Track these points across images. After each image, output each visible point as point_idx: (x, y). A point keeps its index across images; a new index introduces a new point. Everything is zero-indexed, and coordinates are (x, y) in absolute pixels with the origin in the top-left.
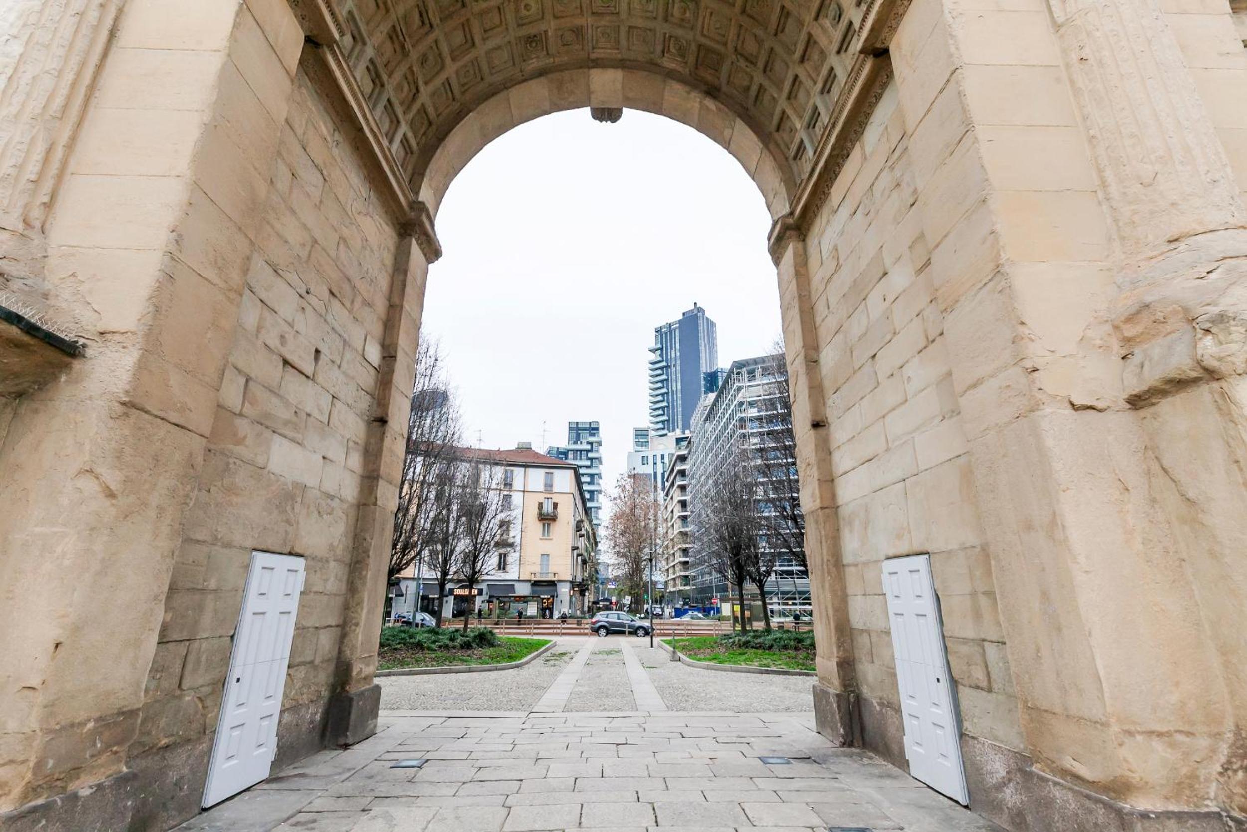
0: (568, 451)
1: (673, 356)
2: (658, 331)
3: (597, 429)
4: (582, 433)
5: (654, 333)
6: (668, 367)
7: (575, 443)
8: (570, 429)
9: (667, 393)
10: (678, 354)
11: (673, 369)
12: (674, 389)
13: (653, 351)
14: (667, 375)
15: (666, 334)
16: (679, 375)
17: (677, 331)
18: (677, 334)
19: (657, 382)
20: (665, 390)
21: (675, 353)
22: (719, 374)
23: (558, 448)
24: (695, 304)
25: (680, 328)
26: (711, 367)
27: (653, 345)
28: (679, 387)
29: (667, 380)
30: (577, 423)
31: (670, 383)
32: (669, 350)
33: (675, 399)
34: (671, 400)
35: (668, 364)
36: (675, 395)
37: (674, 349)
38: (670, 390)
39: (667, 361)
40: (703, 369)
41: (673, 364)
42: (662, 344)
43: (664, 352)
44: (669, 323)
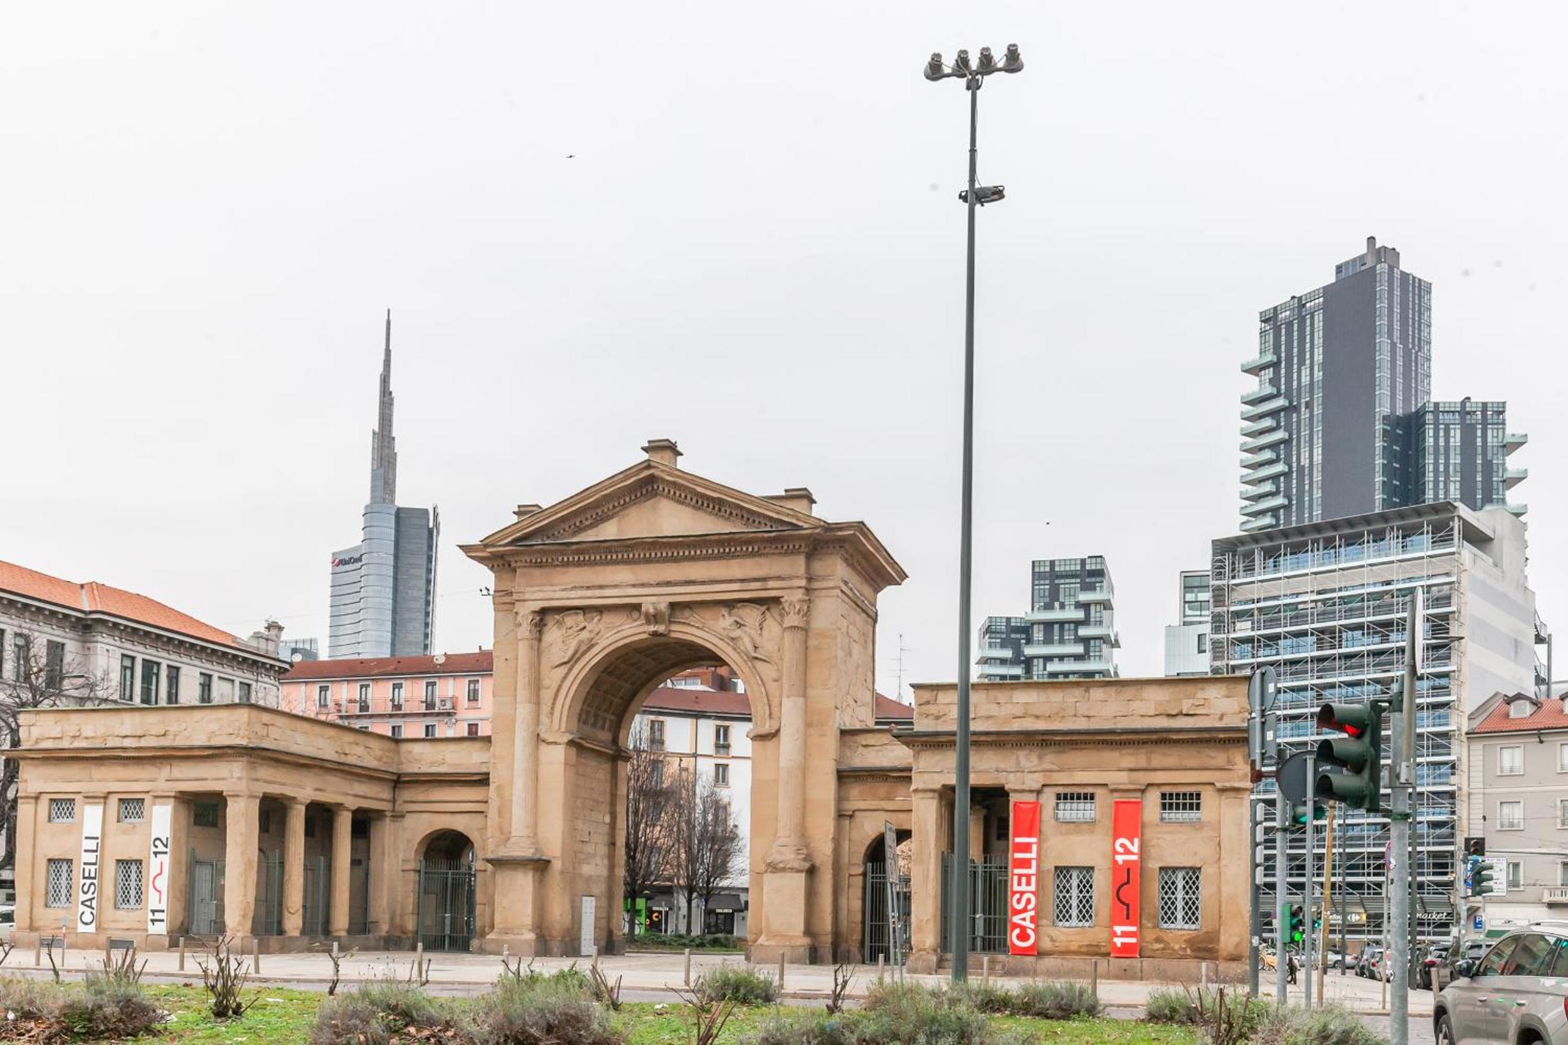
0: (1033, 624)
1: (1305, 380)
2: (1270, 318)
3: (1100, 573)
4: (1064, 585)
5: (1257, 325)
6: (1291, 409)
7: (1049, 607)
8: (1037, 576)
9: (1287, 475)
10: (1318, 375)
11: (1305, 414)
12: (1305, 462)
13: (1255, 370)
14: (1288, 429)
15: (1289, 325)
16: (1318, 428)
17: (1319, 318)
18: (1319, 323)
19: (1261, 449)
20: (1280, 467)
21: (1309, 373)
22: (1429, 417)
23: (1008, 619)
24: (1371, 240)
25: (1325, 307)
26: (1406, 400)
28: (1318, 458)
29: (1287, 442)
30: (1052, 563)
31: (1294, 448)
32: (1295, 367)
33: (1307, 487)
34: (1294, 491)
35: (1291, 402)
36: (1307, 478)
37: (1308, 362)
38: (1294, 465)
39: (1288, 395)
40: (1383, 408)
41: (1303, 401)
42: (1277, 350)
43: (1283, 371)
44: (1298, 296)
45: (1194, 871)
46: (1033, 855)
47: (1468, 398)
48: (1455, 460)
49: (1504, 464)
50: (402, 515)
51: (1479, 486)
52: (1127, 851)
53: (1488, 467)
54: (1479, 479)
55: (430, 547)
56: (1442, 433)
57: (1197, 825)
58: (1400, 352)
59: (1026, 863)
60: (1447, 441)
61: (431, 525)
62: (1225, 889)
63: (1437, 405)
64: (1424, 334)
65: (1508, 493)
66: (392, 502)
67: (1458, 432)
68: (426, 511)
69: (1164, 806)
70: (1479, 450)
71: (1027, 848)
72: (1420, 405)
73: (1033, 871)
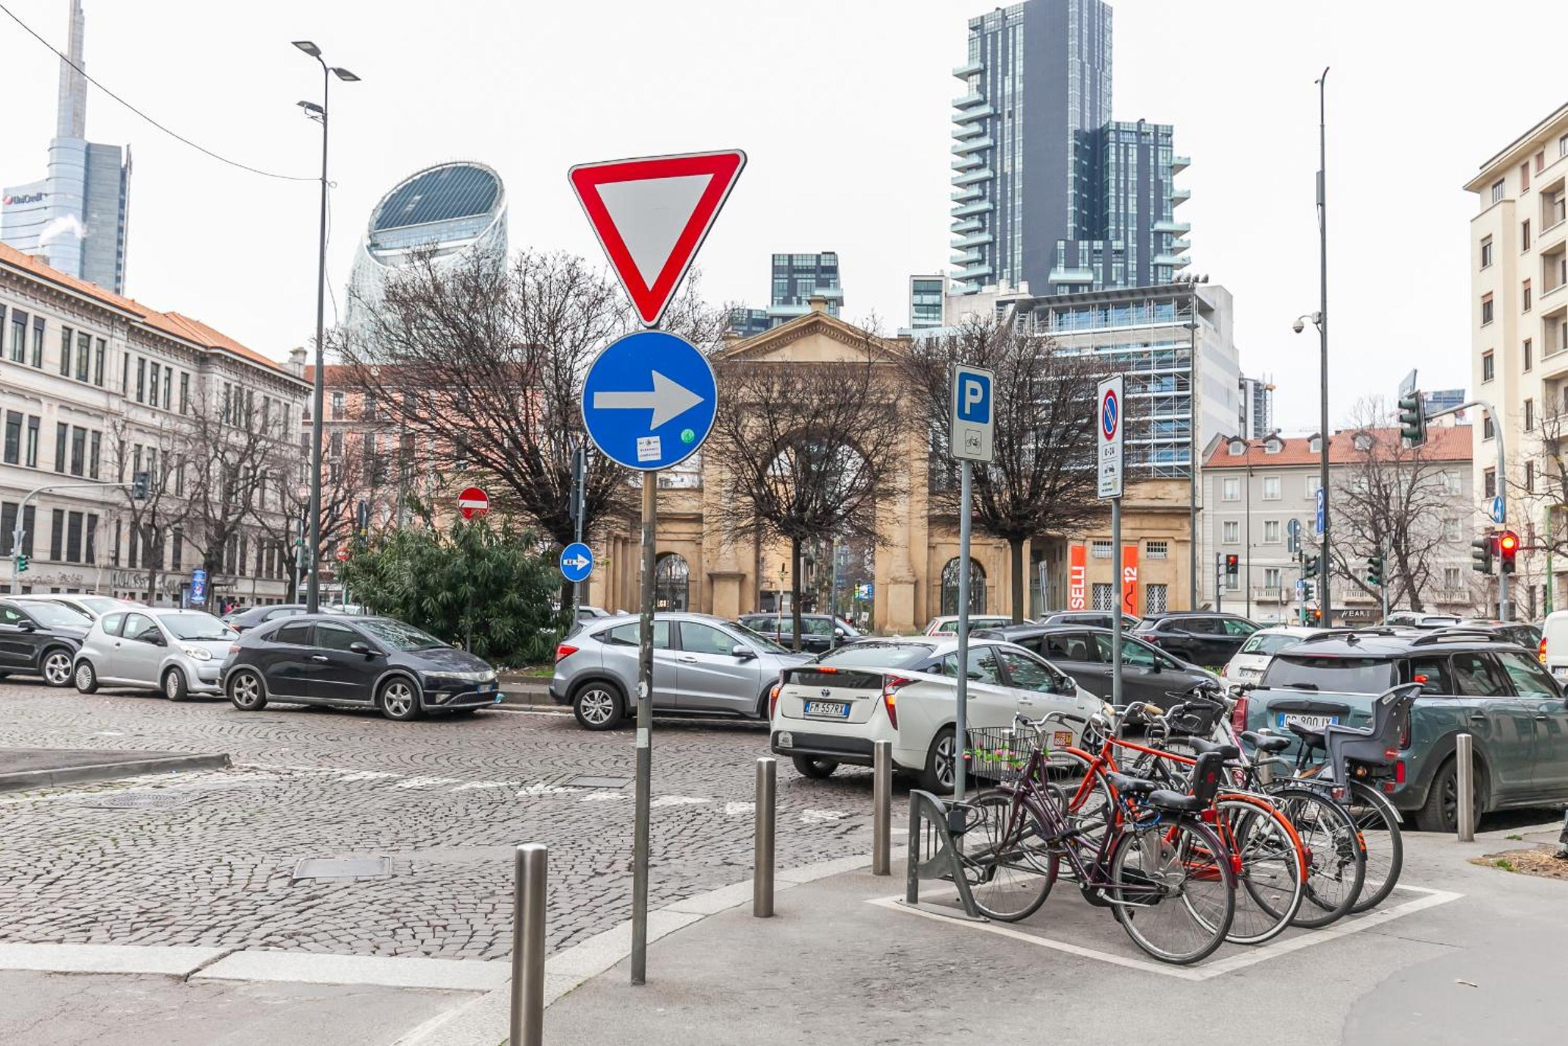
1: (1008, 89)
2: (977, 27)
3: (833, 270)
4: (802, 280)
5: (967, 32)
6: (996, 117)
7: (787, 301)
8: (776, 270)
9: (992, 180)
10: (1019, 87)
11: (1008, 123)
13: (964, 76)
14: (993, 136)
15: (994, 34)
16: (1019, 138)
17: (1020, 30)
18: (1020, 38)
19: (970, 152)
20: (986, 173)
21: (1013, 85)
22: (1112, 135)
23: (750, 312)
25: (1027, 21)
26: (1093, 118)
27: (964, 65)
28: (1019, 167)
29: (993, 148)
30: (791, 257)
31: (999, 155)
32: (1000, 76)
33: (1009, 194)
34: (999, 197)
35: (996, 110)
36: (1009, 185)
37: (1010, 73)
38: (999, 171)
39: (994, 104)
40: (1073, 124)
41: (1006, 110)
42: (983, 59)
43: (989, 79)
44: (1002, 7)
45: (1163, 587)
46: (1082, 577)
47: (1143, 120)
48: (1133, 177)
49: (1171, 184)
50: (92, 152)
51: (1152, 203)
52: (1131, 575)
53: (1159, 183)
54: (1152, 197)
55: (123, 191)
56: (1122, 151)
57: (1166, 560)
58: (1088, 72)
59: (1078, 582)
60: (1126, 160)
61: (124, 163)
62: (1180, 598)
63: (1118, 124)
64: (1107, 55)
65: (1175, 210)
66: (82, 136)
67: (1135, 151)
68: (120, 148)
69: (1148, 550)
70: (1152, 170)
71: (1079, 573)
72: (1104, 123)
73: (1082, 586)
